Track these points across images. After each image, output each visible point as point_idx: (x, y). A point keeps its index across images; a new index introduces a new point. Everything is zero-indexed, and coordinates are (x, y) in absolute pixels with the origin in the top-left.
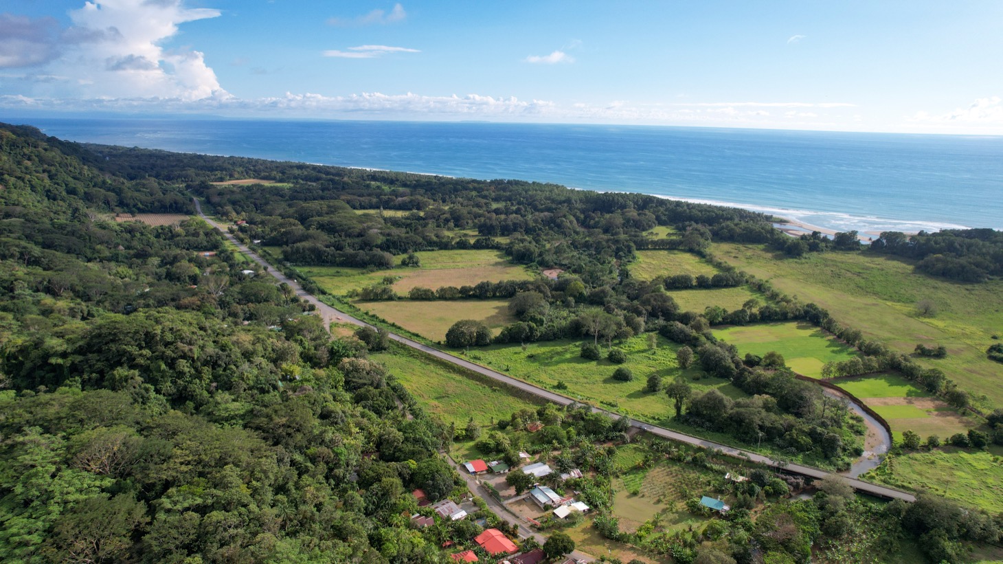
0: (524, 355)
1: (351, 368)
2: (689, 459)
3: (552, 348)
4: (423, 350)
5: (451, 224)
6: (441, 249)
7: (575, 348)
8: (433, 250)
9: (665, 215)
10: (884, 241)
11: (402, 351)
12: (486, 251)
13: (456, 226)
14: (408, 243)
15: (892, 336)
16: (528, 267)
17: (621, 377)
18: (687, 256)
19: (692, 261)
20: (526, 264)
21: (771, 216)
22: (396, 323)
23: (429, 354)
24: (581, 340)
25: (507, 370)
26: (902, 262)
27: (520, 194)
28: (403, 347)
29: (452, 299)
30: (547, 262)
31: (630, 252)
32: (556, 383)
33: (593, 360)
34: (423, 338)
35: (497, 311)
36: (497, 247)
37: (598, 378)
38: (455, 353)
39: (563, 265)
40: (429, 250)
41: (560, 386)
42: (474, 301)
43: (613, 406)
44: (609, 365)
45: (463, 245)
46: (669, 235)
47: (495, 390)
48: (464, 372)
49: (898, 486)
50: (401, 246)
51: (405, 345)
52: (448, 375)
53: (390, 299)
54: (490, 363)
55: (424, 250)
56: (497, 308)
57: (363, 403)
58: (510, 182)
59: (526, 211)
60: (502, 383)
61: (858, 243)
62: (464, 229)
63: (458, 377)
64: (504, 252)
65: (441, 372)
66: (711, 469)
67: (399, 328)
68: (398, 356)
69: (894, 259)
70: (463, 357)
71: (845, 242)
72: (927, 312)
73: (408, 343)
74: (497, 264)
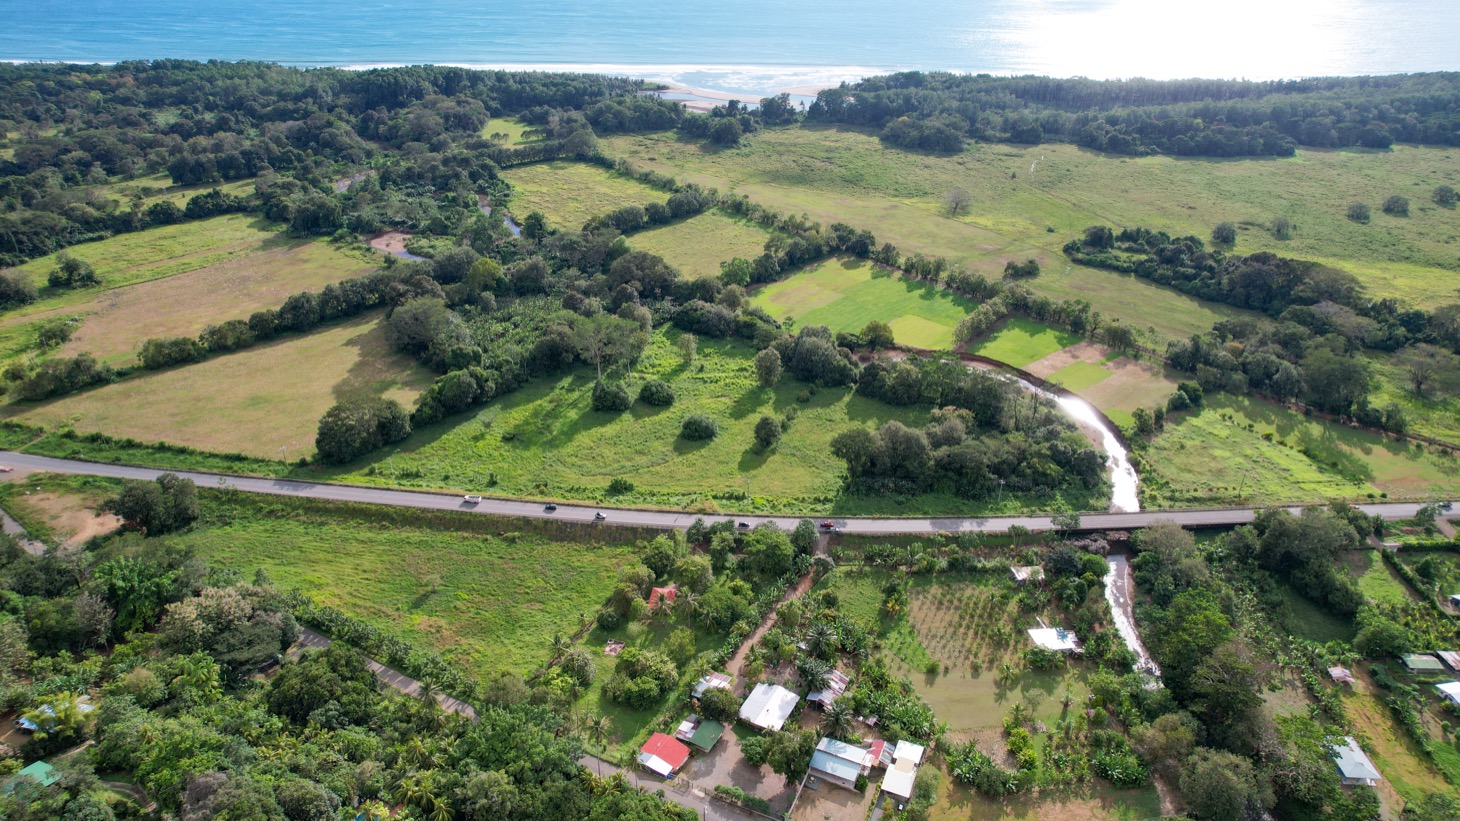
0: (494, 437)
1: (210, 627)
2: (943, 563)
3: (531, 406)
4: (287, 491)
5: (98, 170)
6: (117, 232)
7: (570, 396)
8: (101, 238)
9: (493, 99)
10: (823, 104)
11: (238, 510)
12: (223, 220)
13: (111, 172)
14: (36, 234)
15: (960, 254)
16: (336, 240)
17: (696, 434)
18: (582, 169)
19: (598, 178)
20: (328, 234)
21: (642, 81)
22: (169, 441)
23: (309, 500)
24: (566, 375)
25: (493, 483)
26: (861, 132)
27: (201, 88)
28: (233, 497)
29: (240, 346)
30: (369, 224)
31: (493, 176)
32: (606, 483)
33: (623, 411)
34: (257, 461)
35: (356, 350)
36: (238, 208)
37: (658, 446)
38: (355, 478)
39: (398, 223)
40: (92, 240)
41: (618, 489)
42: (291, 338)
43: (739, 498)
44: (657, 414)
45: (163, 216)
46: (525, 134)
47: (513, 540)
48: (418, 519)
49: (1188, 500)
50: (20, 242)
51: (235, 492)
52: (386, 535)
53: (99, 380)
54: (447, 478)
55: (79, 242)
56: (350, 343)
57: (316, 716)
58: (157, 66)
59: (238, 122)
60: (518, 519)
61: (792, 112)
62: (132, 177)
63: (415, 535)
64: (261, 216)
65: (365, 534)
66: (984, 571)
67: (182, 451)
68: (237, 524)
69: (847, 131)
70: (381, 481)
71: (775, 113)
72: (957, 208)
73: (231, 483)
74: (267, 245)
